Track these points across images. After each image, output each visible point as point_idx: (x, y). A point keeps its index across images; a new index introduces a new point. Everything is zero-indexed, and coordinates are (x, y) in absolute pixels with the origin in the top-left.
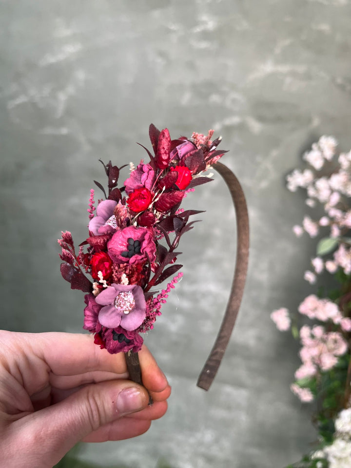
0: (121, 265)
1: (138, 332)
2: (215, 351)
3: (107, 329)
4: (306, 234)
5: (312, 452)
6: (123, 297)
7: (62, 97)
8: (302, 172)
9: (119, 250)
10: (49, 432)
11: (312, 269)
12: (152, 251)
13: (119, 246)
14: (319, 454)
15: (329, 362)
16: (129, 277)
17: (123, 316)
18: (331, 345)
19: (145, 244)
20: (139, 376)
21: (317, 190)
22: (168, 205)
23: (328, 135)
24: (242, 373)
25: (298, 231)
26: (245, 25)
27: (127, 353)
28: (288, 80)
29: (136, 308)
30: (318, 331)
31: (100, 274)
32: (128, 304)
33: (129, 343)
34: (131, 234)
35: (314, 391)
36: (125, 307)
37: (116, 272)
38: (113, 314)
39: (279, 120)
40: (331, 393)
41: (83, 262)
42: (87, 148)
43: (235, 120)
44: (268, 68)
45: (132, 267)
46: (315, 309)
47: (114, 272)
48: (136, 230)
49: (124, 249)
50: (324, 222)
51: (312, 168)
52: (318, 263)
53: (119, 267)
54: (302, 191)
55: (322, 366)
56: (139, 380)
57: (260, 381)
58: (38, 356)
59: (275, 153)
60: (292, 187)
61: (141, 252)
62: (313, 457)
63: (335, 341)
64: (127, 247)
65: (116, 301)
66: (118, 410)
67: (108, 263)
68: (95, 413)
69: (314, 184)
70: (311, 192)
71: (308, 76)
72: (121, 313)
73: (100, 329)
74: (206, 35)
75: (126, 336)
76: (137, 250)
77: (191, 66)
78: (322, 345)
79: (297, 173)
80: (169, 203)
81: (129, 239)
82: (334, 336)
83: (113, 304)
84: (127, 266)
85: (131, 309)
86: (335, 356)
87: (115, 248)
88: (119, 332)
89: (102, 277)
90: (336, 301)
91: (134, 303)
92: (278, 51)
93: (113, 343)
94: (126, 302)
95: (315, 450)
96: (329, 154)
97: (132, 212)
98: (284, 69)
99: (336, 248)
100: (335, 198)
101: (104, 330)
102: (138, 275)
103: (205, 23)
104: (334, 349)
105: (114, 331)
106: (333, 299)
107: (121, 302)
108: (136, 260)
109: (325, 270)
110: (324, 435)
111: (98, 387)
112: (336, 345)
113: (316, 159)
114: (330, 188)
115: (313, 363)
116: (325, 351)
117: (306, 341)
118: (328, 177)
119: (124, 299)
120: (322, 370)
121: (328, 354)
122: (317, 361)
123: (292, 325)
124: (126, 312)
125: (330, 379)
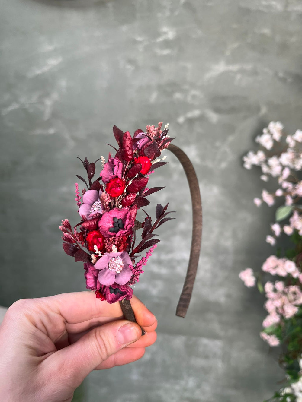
0: (110, 239)
1: (128, 285)
2: (186, 287)
3: (105, 286)
4: (264, 204)
5: (281, 390)
6: (114, 262)
7: (48, 102)
8: (256, 153)
9: (107, 227)
10: (69, 364)
11: (272, 234)
13: (107, 224)
14: (287, 390)
15: (291, 311)
16: (118, 246)
17: (117, 276)
18: (291, 297)
19: (127, 222)
20: (133, 316)
21: (269, 166)
23: (275, 121)
24: (216, 327)
25: (258, 202)
26: (199, 33)
27: (121, 301)
28: (239, 76)
29: (126, 267)
30: (280, 285)
31: (96, 247)
32: (119, 266)
33: (123, 294)
34: (115, 215)
35: (279, 337)
36: (117, 269)
37: (108, 244)
38: (109, 275)
39: (232, 110)
40: (294, 337)
41: (78, 239)
43: (196, 113)
44: (220, 68)
45: (119, 239)
46: (276, 267)
47: (106, 245)
48: (119, 212)
49: (111, 225)
50: (279, 193)
51: (264, 149)
52: (276, 228)
53: (109, 241)
54: (257, 169)
55: (285, 316)
56: (133, 319)
58: (55, 312)
59: (231, 138)
60: (248, 166)
62: (283, 394)
63: (295, 293)
64: (113, 224)
65: (110, 265)
66: (120, 343)
67: (100, 238)
68: (102, 347)
69: (266, 162)
70: (265, 169)
71: (255, 73)
72: (114, 273)
73: (100, 287)
74: (167, 44)
75: (121, 290)
76: (121, 226)
77: (156, 69)
78: (284, 297)
79: (251, 154)
81: (114, 218)
82: (293, 288)
83: (107, 267)
84: (114, 239)
85: (121, 269)
86: (296, 306)
87: (104, 226)
88: (115, 287)
89: (98, 249)
90: (294, 259)
91: (123, 265)
92: (228, 53)
93: (110, 296)
94: (117, 265)
95: (284, 387)
96: (277, 136)
98: (234, 68)
99: (291, 215)
100: (287, 173)
101: (102, 287)
102: (124, 244)
103: (166, 33)
104: (295, 300)
105: (110, 287)
106: (290, 258)
107: (113, 265)
108: (121, 234)
109: (283, 233)
110: (290, 374)
111: (102, 328)
112: (295, 296)
113: (267, 141)
114: (281, 164)
115: (278, 313)
116: (287, 302)
117: (271, 294)
118: (279, 155)
119: (115, 263)
120: (286, 318)
121: (290, 304)
122: (280, 311)
123: (257, 282)
124: (118, 272)
125: (293, 326)
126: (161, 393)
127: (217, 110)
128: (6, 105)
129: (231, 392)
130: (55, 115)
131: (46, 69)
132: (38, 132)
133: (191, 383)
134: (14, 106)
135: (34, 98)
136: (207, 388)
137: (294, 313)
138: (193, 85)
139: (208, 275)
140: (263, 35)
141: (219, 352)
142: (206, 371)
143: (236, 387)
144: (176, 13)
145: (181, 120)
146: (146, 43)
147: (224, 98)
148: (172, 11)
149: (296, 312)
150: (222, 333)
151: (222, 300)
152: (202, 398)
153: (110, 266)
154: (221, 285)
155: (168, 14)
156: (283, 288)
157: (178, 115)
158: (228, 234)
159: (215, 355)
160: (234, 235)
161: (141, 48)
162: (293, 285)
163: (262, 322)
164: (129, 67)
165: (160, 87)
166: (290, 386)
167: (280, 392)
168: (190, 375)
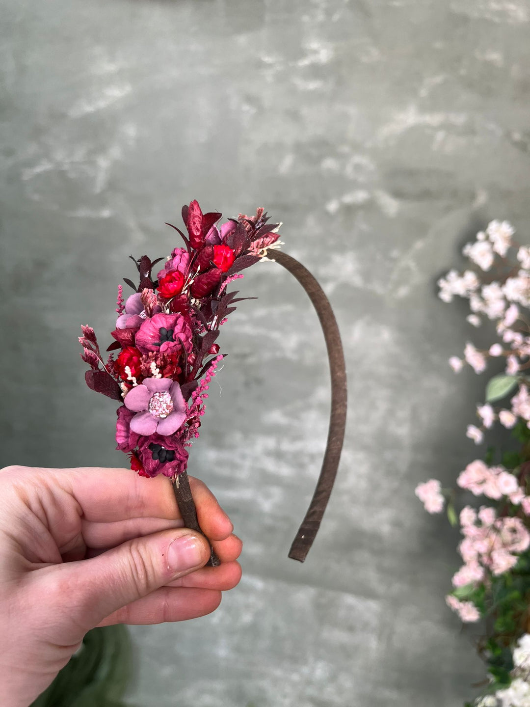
0: (150, 354)
2: (312, 510)
4: (468, 368)
5: (478, 699)
6: (158, 398)
7: (103, 163)
8: (461, 275)
11: (479, 422)
12: (187, 338)
14: (489, 702)
15: (503, 563)
17: (159, 421)
18: (507, 536)
19: (178, 329)
21: (483, 299)
22: (205, 287)
23: (501, 219)
24: (371, 576)
25: (456, 364)
26: (375, 54)
28: (440, 136)
29: (175, 410)
30: (487, 515)
31: (128, 370)
32: (164, 406)
35: (479, 606)
36: (161, 410)
37: (145, 362)
38: (148, 420)
39: (425, 195)
40: (506, 609)
42: (139, 237)
43: (360, 196)
44: (409, 118)
45: (164, 357)
46: (483, 482)
48: (168, 317)
50: (496, 350)
51: (477, 269)
52: (486, 413)
54: (462, 303)
55: (494, 570)
57: (397, 588)
58: (65, 491)
59: (419, 245)
60: (446, 296)
61: (174, 338)
62: (479, 706)
63: (514, 531)
64: (160, 338)
65: (150, 404)
66: (170, 567)
68: (140, 568)
69: (479, 291)
70: (475, 304)
71: (469, 130)
72: (156, 417)
74: (316, 71)
77: (294, 116)
78: (494, 537)
79: (453, 275)
80: (206, 284)
81: (161, 329)
82: (512, 522)
83: (147, 409)
84: (156, 354)
85: (168, 411)
86: (514, 553)
90: (516, 470)
91: (172, 404)
92: (423, 93)
93: (152, 463)
94: (162, 403)
95: (483, 695)
96: (502, 248)
97: (163, 298)
98: (434, 119)
99: (515, 391)
100: (513, 314)
103: (315, 52)
104: (513, 542)
106: (509, 468)
107: (156, 403)
108: (167, 348)
109: (497, 422)
110: (495, 673)
112: (515, 536)
113: (483, 255)
114: (505, 298)
115: (481, 564)
116: (498, 546)
117: (470, 530)
118: (502, 282)
119: (159, 400)
120: (494, 574)
121: (503, 551)
122: (485, 560)
123: (446, 505)
124: (163, 416)
125: (506, 588)
126: (265, 684)
127: (398, 194)
128: (30, 163)
129: (389, 694)
130: (112, 185)
131: (102, 104)
132: (83, 212)
133: (320, 671)
134: (43, 167)
135: (80, 154)
136: (347, 682)
137: (510, 566)
138: (357, 148)
139: (363, 484)
140: (489, 65)
141: (374, 622)
142: (347, 652)
143: (398, 686)
144: (336, 17)
145: (333, 206)
146: (279, 68)
147: (411, 173)
148: (329, 13)
149: (514, 566)
150: (381, 589)
151: (386, 529)
152: (337, 699)
153: (152, 405)
154: (385, 503)
155: (321, 17)
156: (494, 519)
157: (327, 198)
158: (403, 413)
159: (366, 626)
160: (414, 417)
161: (269, 75)
162: (512, 516)
163: (452, 575)
164: (246, 108)
165: (299, 148)
166: (493, 693)
167: (476, 702)
168: (318, 658)
